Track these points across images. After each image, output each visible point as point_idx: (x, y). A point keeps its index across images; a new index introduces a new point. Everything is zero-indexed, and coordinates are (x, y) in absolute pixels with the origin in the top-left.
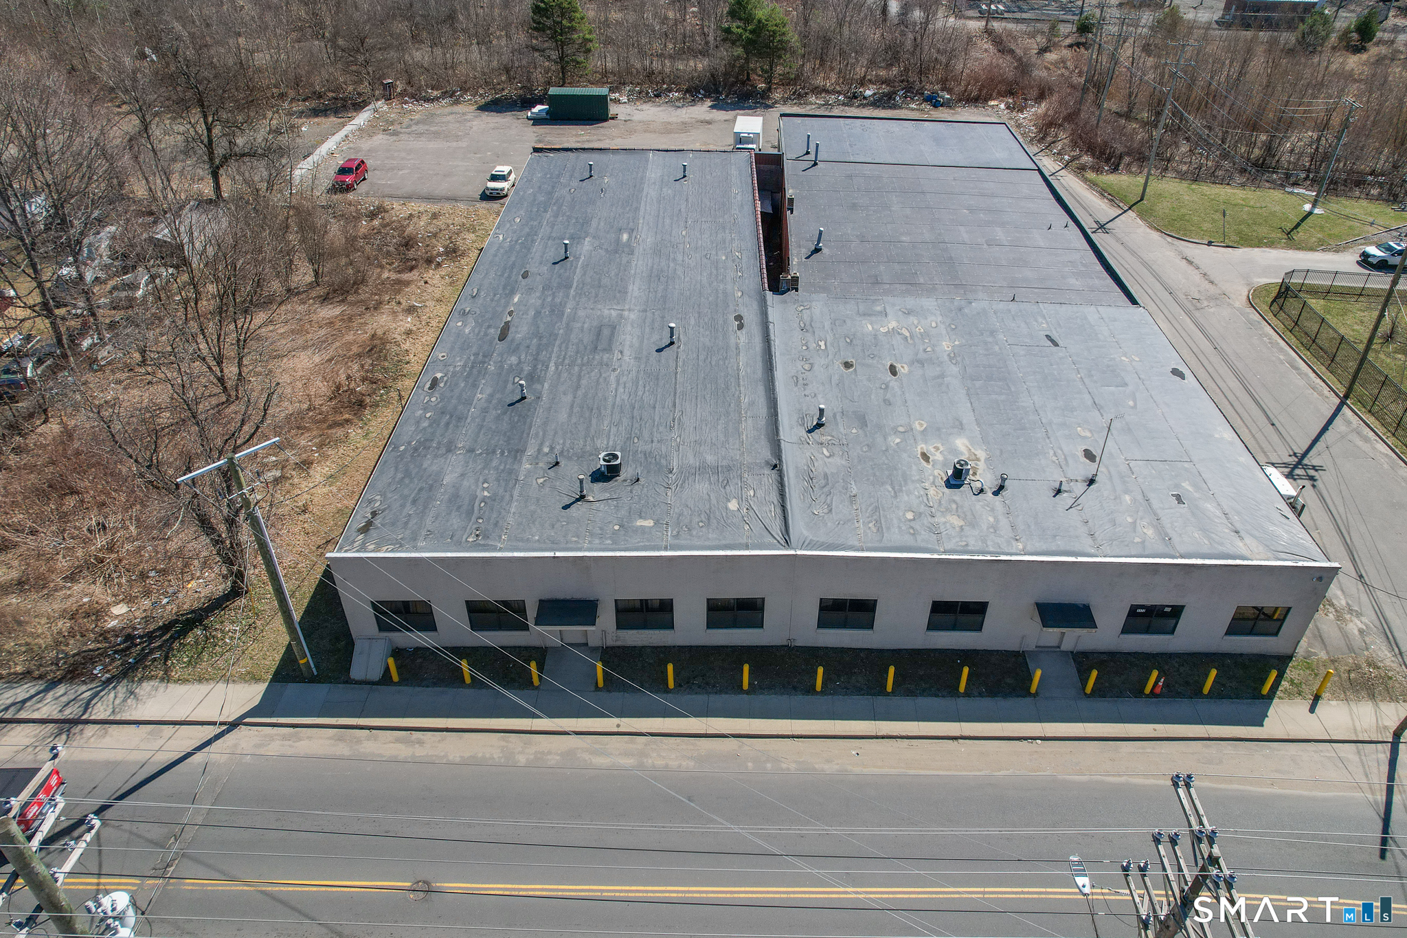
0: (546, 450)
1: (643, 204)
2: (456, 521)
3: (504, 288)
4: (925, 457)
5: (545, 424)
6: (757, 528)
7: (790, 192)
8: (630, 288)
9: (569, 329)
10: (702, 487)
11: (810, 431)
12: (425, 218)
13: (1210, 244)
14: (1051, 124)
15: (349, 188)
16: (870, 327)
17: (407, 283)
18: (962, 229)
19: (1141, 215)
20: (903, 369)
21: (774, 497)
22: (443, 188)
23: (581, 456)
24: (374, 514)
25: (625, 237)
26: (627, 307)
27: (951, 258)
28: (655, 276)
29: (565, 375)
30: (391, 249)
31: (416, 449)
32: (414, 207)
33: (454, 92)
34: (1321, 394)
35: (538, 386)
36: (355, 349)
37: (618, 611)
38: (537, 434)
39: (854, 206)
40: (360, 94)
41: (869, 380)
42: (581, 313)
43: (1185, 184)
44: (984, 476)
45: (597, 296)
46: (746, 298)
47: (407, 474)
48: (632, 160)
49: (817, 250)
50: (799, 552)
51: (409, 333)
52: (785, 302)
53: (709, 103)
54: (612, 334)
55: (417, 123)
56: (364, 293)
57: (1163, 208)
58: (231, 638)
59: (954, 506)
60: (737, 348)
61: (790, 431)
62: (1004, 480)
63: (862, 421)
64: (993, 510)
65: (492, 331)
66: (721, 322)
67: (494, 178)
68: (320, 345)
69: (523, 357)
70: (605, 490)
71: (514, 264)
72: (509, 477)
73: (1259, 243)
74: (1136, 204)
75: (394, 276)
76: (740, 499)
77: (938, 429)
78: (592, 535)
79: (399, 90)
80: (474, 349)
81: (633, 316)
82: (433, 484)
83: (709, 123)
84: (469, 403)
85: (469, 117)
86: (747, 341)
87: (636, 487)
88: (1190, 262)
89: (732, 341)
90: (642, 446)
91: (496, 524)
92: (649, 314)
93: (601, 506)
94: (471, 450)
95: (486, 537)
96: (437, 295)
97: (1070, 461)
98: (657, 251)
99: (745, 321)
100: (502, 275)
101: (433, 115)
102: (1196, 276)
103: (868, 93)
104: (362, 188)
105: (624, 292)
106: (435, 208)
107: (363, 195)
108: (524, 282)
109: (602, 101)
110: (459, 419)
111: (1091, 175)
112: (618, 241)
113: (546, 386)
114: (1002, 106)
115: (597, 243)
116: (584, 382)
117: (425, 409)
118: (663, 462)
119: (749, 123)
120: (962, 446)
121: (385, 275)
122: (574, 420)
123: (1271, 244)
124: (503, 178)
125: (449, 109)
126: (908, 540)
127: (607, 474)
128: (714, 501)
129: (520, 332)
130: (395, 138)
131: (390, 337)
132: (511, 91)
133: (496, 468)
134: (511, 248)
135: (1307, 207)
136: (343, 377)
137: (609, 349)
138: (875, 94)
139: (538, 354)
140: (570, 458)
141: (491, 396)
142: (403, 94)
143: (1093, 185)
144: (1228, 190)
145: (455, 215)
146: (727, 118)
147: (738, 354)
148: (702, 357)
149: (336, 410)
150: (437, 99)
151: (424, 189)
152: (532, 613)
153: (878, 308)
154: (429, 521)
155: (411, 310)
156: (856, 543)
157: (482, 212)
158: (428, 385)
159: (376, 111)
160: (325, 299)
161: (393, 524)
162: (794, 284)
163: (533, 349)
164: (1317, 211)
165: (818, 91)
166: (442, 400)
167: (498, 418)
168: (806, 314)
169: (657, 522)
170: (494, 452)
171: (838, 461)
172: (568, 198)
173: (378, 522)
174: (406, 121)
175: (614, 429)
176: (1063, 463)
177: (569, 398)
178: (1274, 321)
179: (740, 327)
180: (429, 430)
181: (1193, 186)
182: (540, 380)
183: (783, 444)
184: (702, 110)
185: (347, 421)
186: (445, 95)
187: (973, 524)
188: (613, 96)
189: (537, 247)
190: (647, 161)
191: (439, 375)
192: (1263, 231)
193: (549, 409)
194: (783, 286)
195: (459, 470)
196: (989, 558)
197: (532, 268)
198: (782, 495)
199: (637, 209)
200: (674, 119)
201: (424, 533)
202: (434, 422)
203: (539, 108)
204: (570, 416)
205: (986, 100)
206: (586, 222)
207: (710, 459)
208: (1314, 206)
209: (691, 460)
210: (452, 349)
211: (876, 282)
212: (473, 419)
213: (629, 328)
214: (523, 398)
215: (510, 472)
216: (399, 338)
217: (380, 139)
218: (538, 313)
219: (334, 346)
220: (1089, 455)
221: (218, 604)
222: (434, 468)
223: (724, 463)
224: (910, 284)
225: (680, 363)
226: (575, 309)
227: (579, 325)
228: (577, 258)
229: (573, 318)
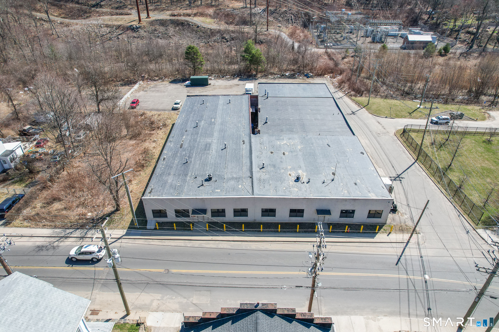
0: (193, 174)
1: (218, 111)
2: (172, 191)
3: (181, 135)
4: (290, 175)
5: (193, 168)
6: (246, 191)
7: (259, 106)
8: (215, 134)
9: (198, 145)
10: (232, 182)
11: (260, 169)
12: (156, 116)
13: (386, 117)
14: (342, 82)
15: (134, 108)
16: (279, 143)
17: (153, 134)
18: (308, 115)
19: (367, 110)
20: (286, 153)
21: (250, 184)
22: (161, 107)
23: (202, 176)
24: (152, 189)
25: (213, 120)
26: (213, 139)
27: (304, 124)
28: (221, 131)
29: (197, 156)
30: (148, 125)
31: (161, 175)
32: (153, 113)
33: (162, 78)
34: (410, 159)
35: (191, 159)
36: (140, 152)
37: (212, 212)
38: (191, 171)
39: (278, 110)
40: (135, 79)
41: (277, 156)
42: (201, 141)
43: (382, 100)
44: (304, 179)
45: (205, 136)
46: (246, 136)
47: (159, 180)
48: (215, 98)
49: (266, 123)
50: (256, 196)
51: (154, 147)
52: (256, 137)
53: (238, 79)
54: (210, 146)
55: (152, 88)
56: (141, 137)
57: (374, 107)
58: (117, 220)
59: (296, 186)
60: (243, 149)
61: (255, 169)
62: (309, 180)
63: (274, 166)
64: (306, 187)
65: (178, 146)
66: (239, 142)
67: (176, 104)
68: (130, 151)
69: (186, 152)
70: (208, 183)
71: (183, 128)
72: (184, 181)
73: (402, 117)
74: (366, 106)
75: (149, 132)
76: (242, 185)
77: (294, 168)
78: (205, 193)
79: (146, 78)
80: (174, 150)
81: (215, 141)
82: (166, 182)
83: (238, 85)
84: (173, 163)
85: (167, 85)
86: (245, 147)
87: (216, 183)
88: (379, 123)
89: (241, 147)
90: (217, 173)
91: (182, 191)
92: (219, 141)
93: (207, 187)
94: (174, 175)
95: (179, 194)
96: (161, 137)
97: (328, 175)
98: (222, 124)
99: (245, 142)
100: (180, 131)
101: (156, 85)
102: (380, 127)
103: (287, 74)
104: (138, 107)
105: (213, 135)
106: (159, 113)
107: (139, 109)
108: (186, 133)
109: (206, 80)
110: (171, 167)
111: (353, 98)
112: (211, 121)
113: (193, 159)
114: (329, 77)
115: (205, 122)
116: (202, 158)
117: (162, 165)
118: (223, 177)
119: (250, 85)
120: (300, 172)
121: (147, 132)
122: (200, 167)
123: (405, 117)
124: (178, 104)
125: (161, 83)
126: (284, 194)
127: (209, 179)
128: (235, 186)
129: (186, 146)
130: (146, 92)
131: (149, 149)
132: (179, 77)
133: (181, 179)
134: (182, 124)
135: (418, 106)
136: (138, 159)
137: (209, 150)
138: (289, 74)
139: (190, 151)
140: (199, 176)
141: (179, 162)
142: (147, 79)
143: (353, 101)
144: (396, 101)
145: (165, 115)
146: (244, 83)
147: (243, 150)
148: (233, 151)
149: (136, 168)
150: (157, 80)
151: (156, 107)
152: (191, 212)
153: (282, 138)
154: (165, 191)
155: (154, 141)
156: (270, 195)
157: (172, 114)
158: (163, 159)
159: (140, 84)
160: (131, 139)
161: (157, 191)
162: (259, 132)
163: (189, 150)
164: (422, 107)
165: (272, 74)
166: (166, 163)
167: (181, 167)
168: (262, 140)
169: (221, 190)
170: (180, 175)
171: (267, 176)
172: (197, 110)
173: (153, 191)
174: (149, 87)
175: (210, 169)
176: (326, 176)
177: (199, 162)
178: (401, 140)
179: (244, 143)
180: (164, 170)
181: (385, 100)
182: (191, 158)
183: (253, 172)
184: (236, 81)
185: (140, 170)
186: (160, 79)
187: (300, 190)
188: (210, 78)
189: (189, 123)
190: (219, 98)
191: (165, 157)
192: (403, 113)
193: (194, 165)
194: (256, 133)
195: (172, 179)
196: (303, 197)
197: (188, 129)
198: (252, 184)
199: (216, 112)
200: (228, 84)
201: (164, 193)
202: (165, 168)
203: (188, 82)
204: (199, 166)
205: (324, 75)
206: (202, 117)
207: (235, 176)
208: (420, 105)
209: (230, 176)
210: (168, 150)
211: (282, 131)
212: (175, 167)
213: (214, 144)
214: (187, 162)
215: (184, 180)
216: (152, 149)
217: (142, 93)
218: (190, 141)
219: (134, 151)
220: (334, 174)
221: (113, 213)
222: (166, 179)
223: (238, 177)
224: (291, 131)
225: (228, 153)
226: (200, 140)
227: (201, 144)
228: (200, 126)
229: (199, 142)
